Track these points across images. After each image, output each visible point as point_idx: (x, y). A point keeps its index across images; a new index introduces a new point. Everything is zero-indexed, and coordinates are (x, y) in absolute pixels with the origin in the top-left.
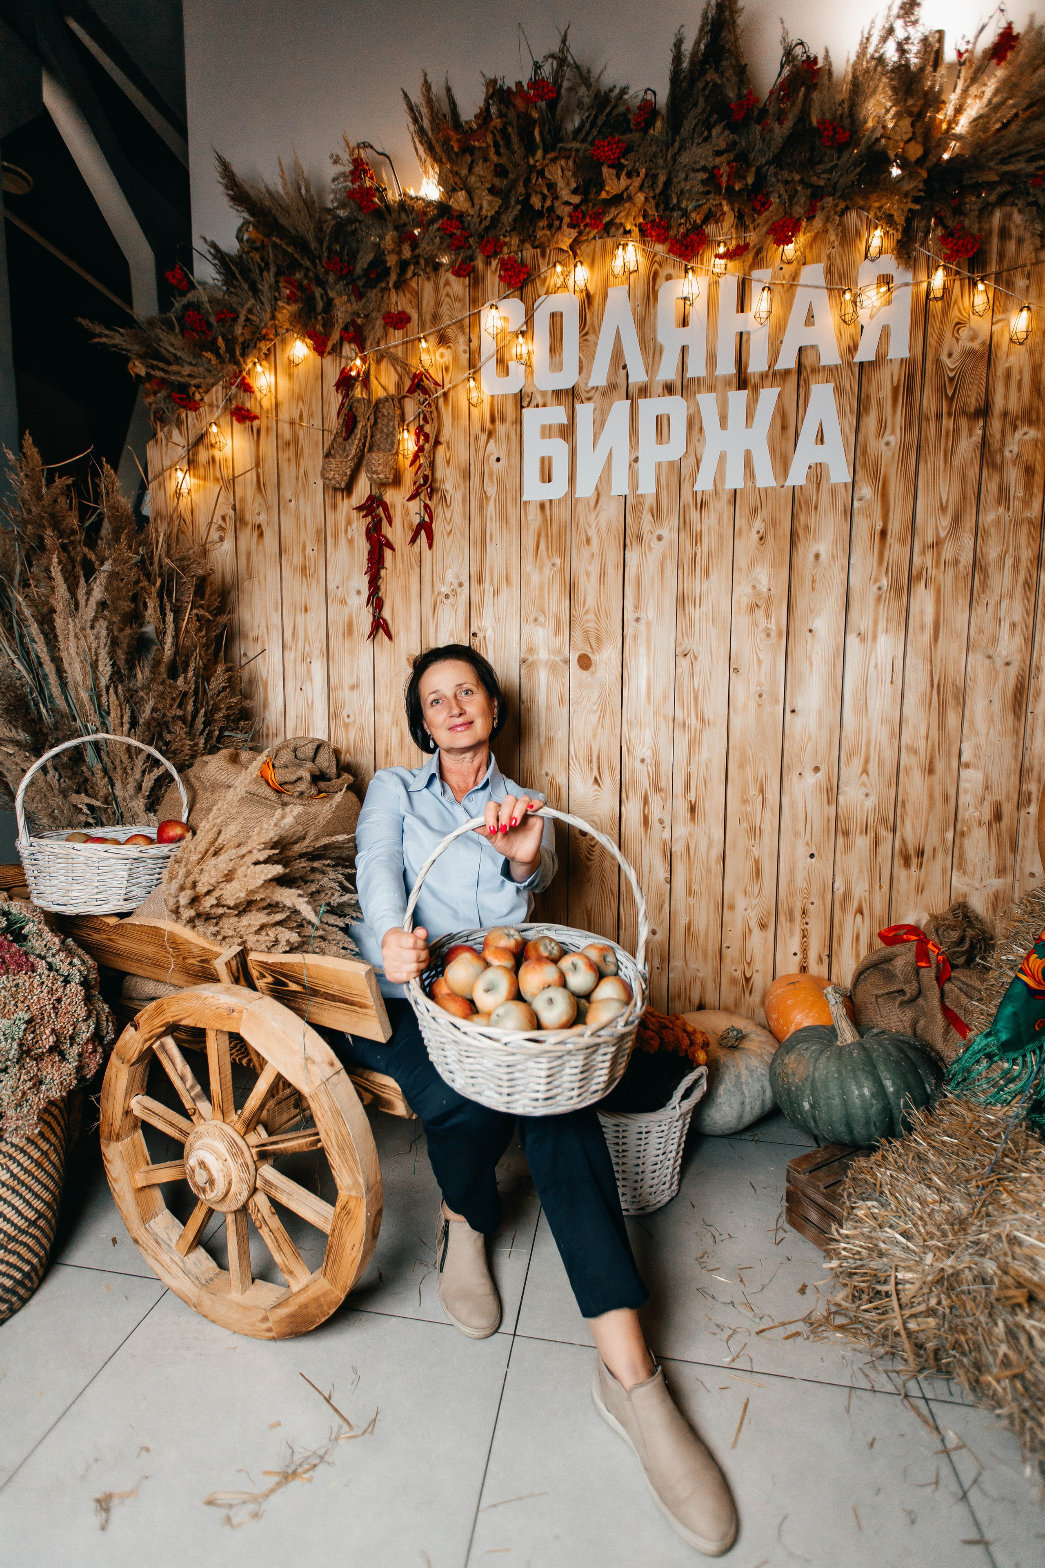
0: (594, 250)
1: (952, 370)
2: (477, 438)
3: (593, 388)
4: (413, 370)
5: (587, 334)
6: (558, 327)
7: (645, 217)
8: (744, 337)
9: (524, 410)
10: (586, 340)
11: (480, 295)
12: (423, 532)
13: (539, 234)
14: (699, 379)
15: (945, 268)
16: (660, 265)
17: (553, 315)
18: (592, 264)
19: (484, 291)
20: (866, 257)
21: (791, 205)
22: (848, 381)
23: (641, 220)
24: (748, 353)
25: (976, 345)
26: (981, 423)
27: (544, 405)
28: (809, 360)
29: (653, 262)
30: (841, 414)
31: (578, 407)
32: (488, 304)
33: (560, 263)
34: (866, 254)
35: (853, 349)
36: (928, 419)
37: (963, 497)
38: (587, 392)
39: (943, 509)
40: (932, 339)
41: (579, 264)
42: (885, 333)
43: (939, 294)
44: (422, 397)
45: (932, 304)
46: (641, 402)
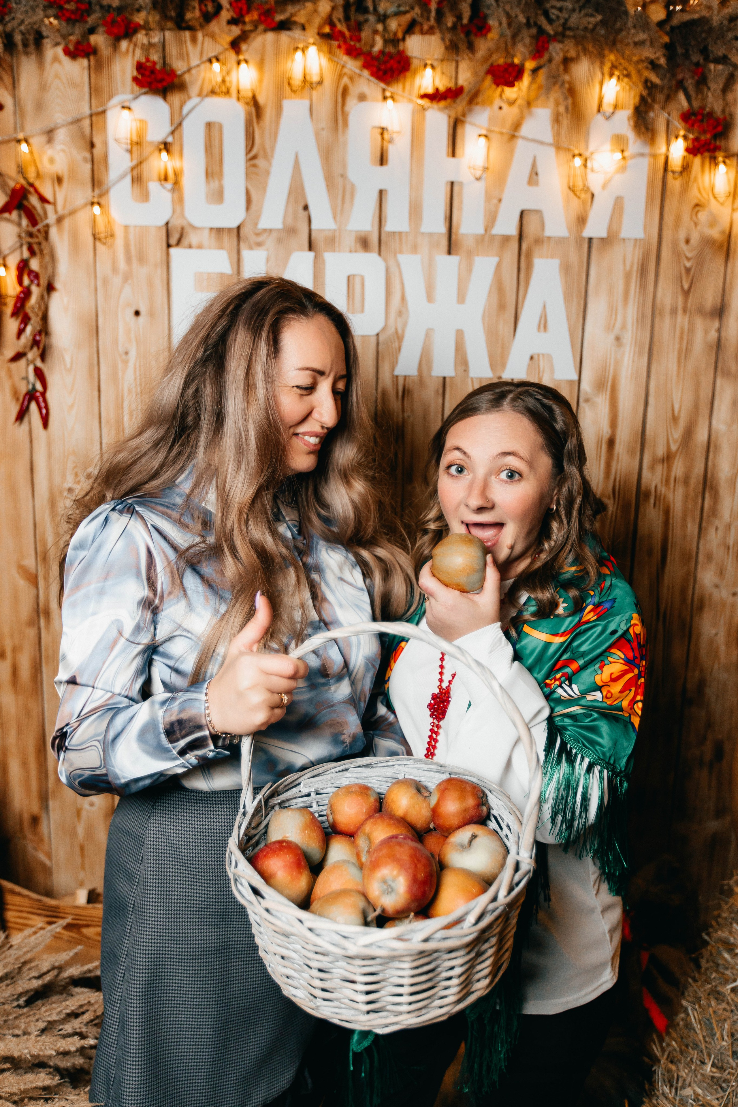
0: (264, 46)
1: (688, 259)
2: (106, 281)
3: (265, 230)
4: (12, 184)
5: (254, 157)
6: (216, 142)
7: (332, 25)
8: (456, 188)
9: (173, 251)
10: (254, 166)
11: (104, 82)
12: (33, 406)
13: (189, 16)
14: (400, 233)
15: (685, 137)
16: (351, 79)
17: (209, 125)
18: (261, 65)
19: (110, 79)
20: (599, 111)
21: (514, 44)
22: (575, 258)
23: (327, 30)
24: (460, 209)
25: (715, 233)
26: (716, 324)
27: (200, 247)
28: (531, 228)
29: (341, 76)
30: (567, 297)
31: (246, 254)
32: (115, 101)
33: (218, 60)
34: (600, 106)
35: (582, 220)
36: (662, 313)
37: (696, 407)
38: (258, 234)
39: (675, 419)
40: (669, 219)
41: (243, 65)
42: (619, 205)
43: (678, 169)
44: (25, 222)
45: (670, 175)
46: (329, 257)
